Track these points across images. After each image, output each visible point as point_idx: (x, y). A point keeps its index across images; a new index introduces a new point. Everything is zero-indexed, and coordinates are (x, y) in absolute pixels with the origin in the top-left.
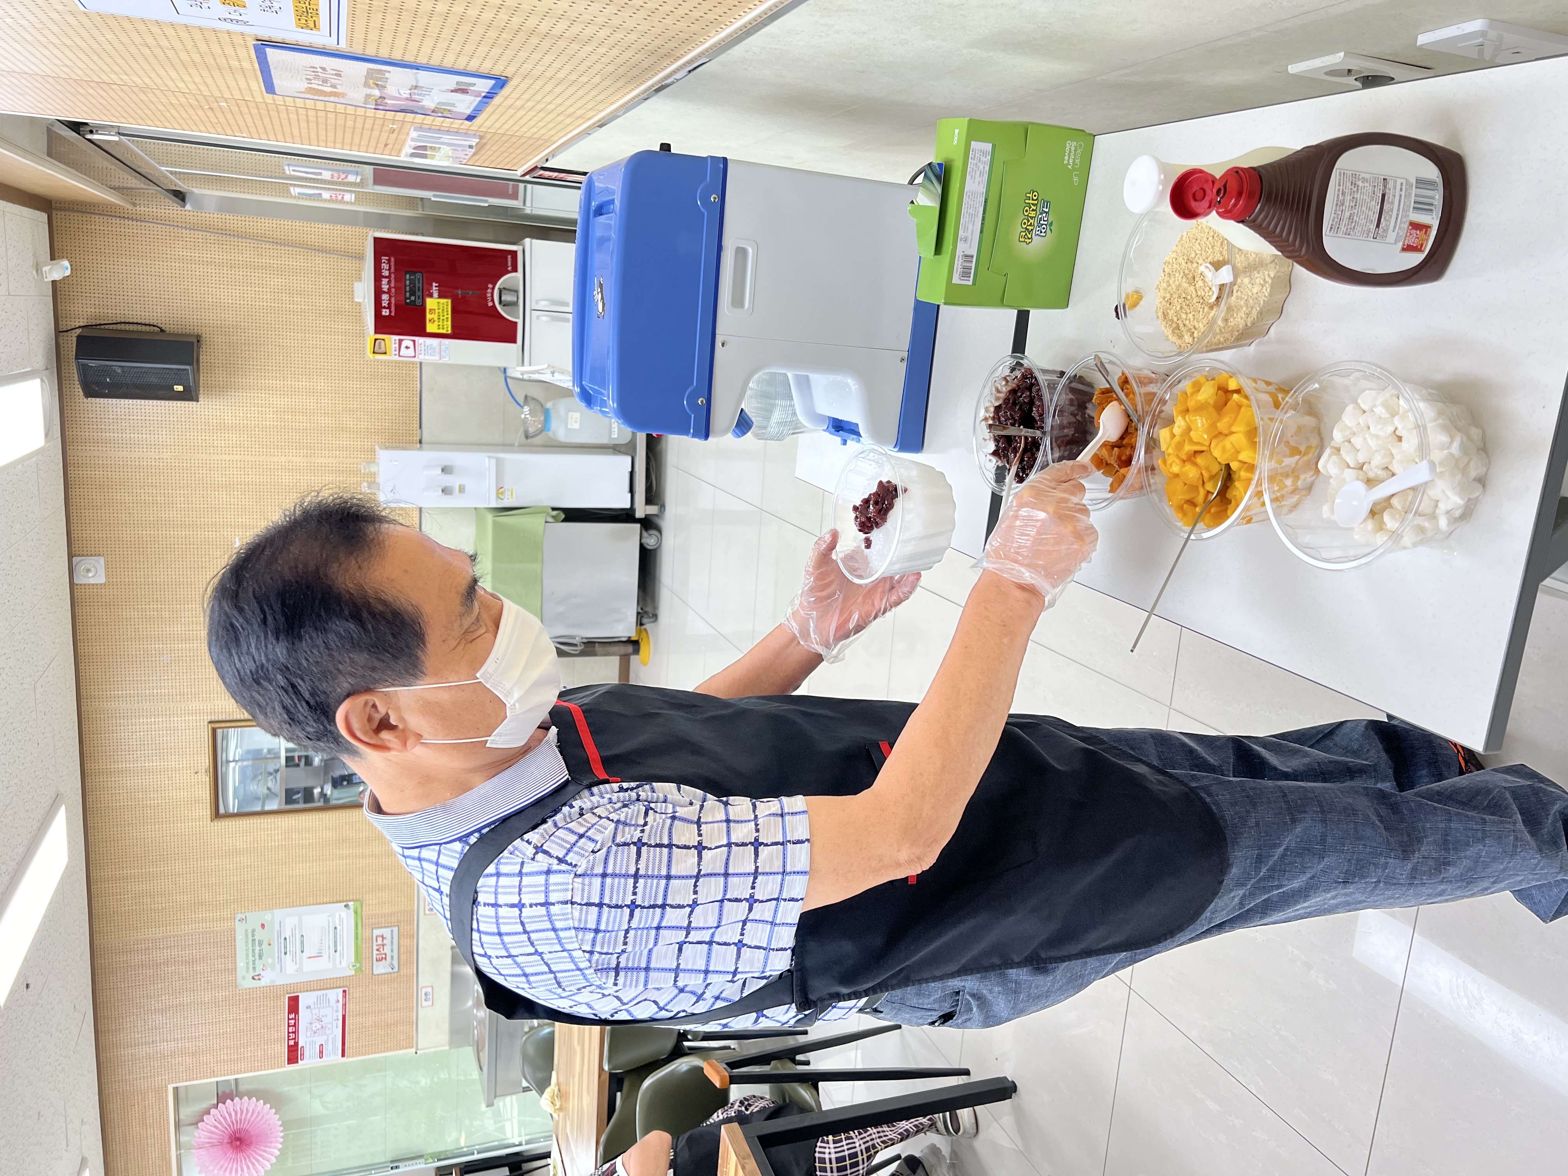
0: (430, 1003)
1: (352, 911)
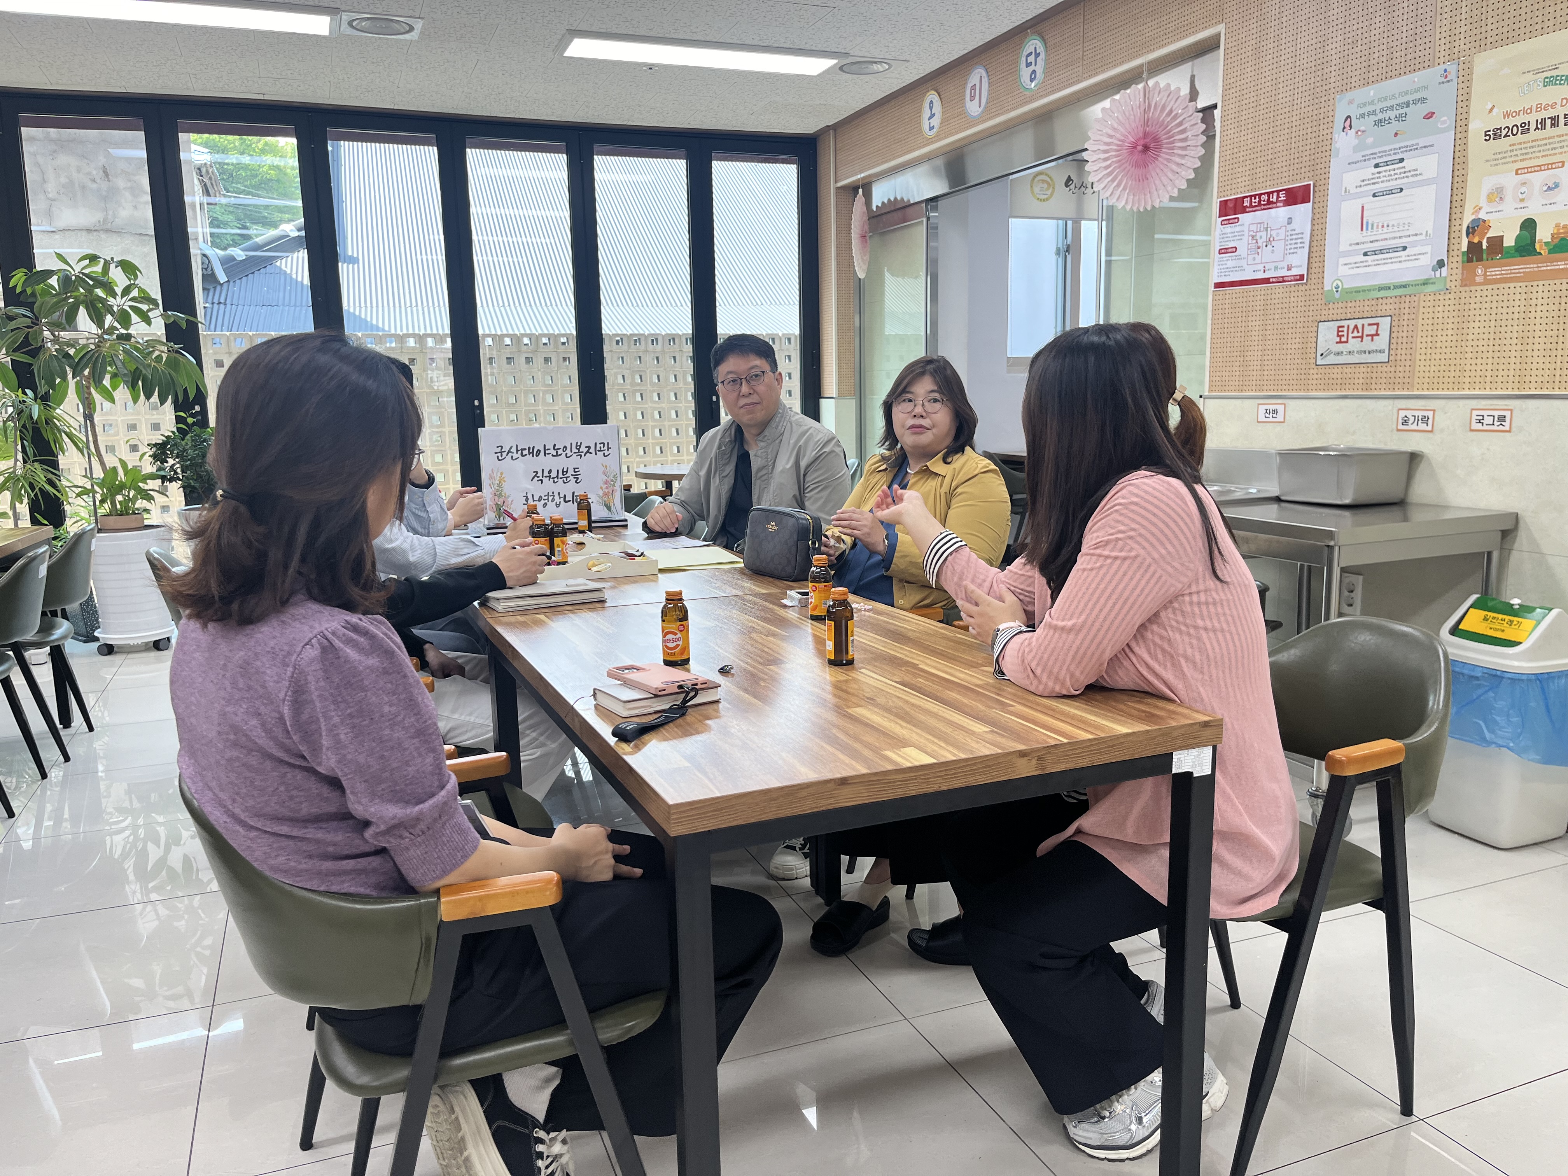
1: (1430, 274)
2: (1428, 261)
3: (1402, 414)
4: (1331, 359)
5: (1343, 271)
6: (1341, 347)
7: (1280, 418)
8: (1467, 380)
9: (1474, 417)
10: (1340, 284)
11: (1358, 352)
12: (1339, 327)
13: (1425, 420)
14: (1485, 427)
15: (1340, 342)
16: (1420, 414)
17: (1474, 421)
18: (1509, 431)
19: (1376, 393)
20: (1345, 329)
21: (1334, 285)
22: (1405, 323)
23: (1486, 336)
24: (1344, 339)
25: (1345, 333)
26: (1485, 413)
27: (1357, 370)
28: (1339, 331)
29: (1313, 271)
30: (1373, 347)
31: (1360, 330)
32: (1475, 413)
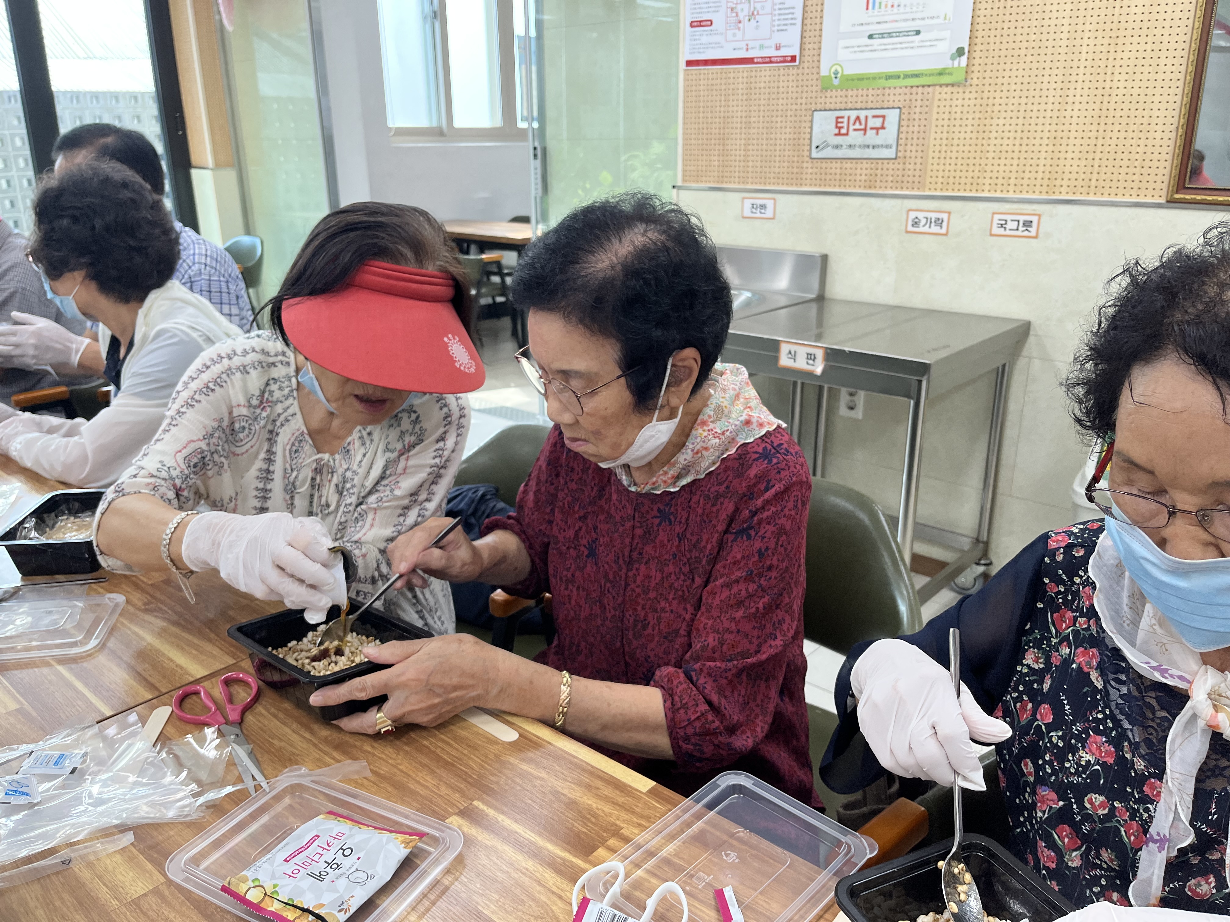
0: (747, 213)
1: (947, 63)
2: (947, 48)
3: (913, 215)
4: (829, 152)
5: (843, 55)
6: (839, 140)
7: (769, 213)
8: (987, 181)
9: (996, 221)
10: (839, 70)
11: (860, 146)
12: (838, 118)
13: (939, 222)
14: (1008, 232)
15: (839, 134)
16: (934, 216)
17: (995, 226)
18: (1036, 237)
19: (881, 192)
20: (845, 120)
21: (833, 70)
22: (917, 117)
23: (1012, 135)
24: (843, 131)
25: (845, 125)
26: (1009, 218)
27: (859, 166)
28: (837, 122)
29: (806, 53)
30: (878, 140)
31: (863, 122)
32: (997, 217)
